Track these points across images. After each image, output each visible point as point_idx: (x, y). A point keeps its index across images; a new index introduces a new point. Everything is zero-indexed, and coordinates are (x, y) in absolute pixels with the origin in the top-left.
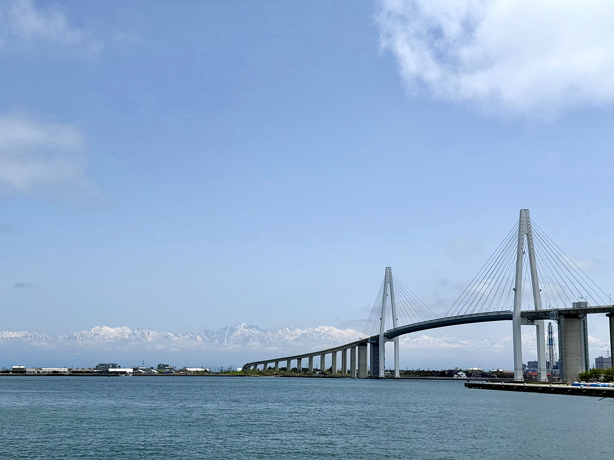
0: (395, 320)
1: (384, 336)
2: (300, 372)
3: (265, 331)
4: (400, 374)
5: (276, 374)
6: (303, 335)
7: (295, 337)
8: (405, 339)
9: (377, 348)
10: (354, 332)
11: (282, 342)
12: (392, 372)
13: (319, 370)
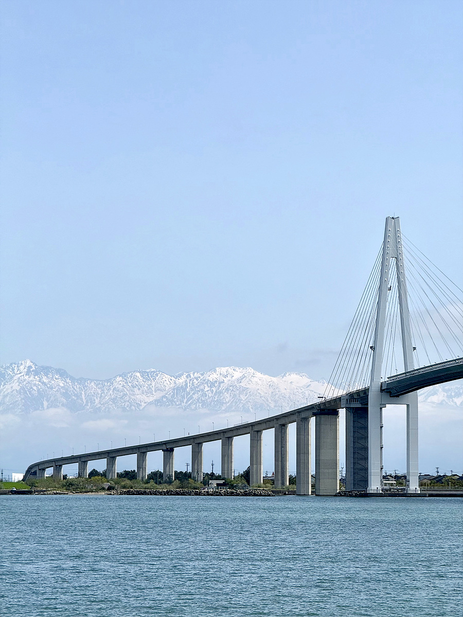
0: (408, 349)
1: (382, 390)
2: (170, 482)
3: (82, 381)
4: (421, 485)
5: (110, 488)
6: (178, 389)
7: (157, 395)
8: (435, 399)
9: (362, 421)
10: (305, 380)
11: (124, 409)
12: (401, 479)
13: (218, 478)
